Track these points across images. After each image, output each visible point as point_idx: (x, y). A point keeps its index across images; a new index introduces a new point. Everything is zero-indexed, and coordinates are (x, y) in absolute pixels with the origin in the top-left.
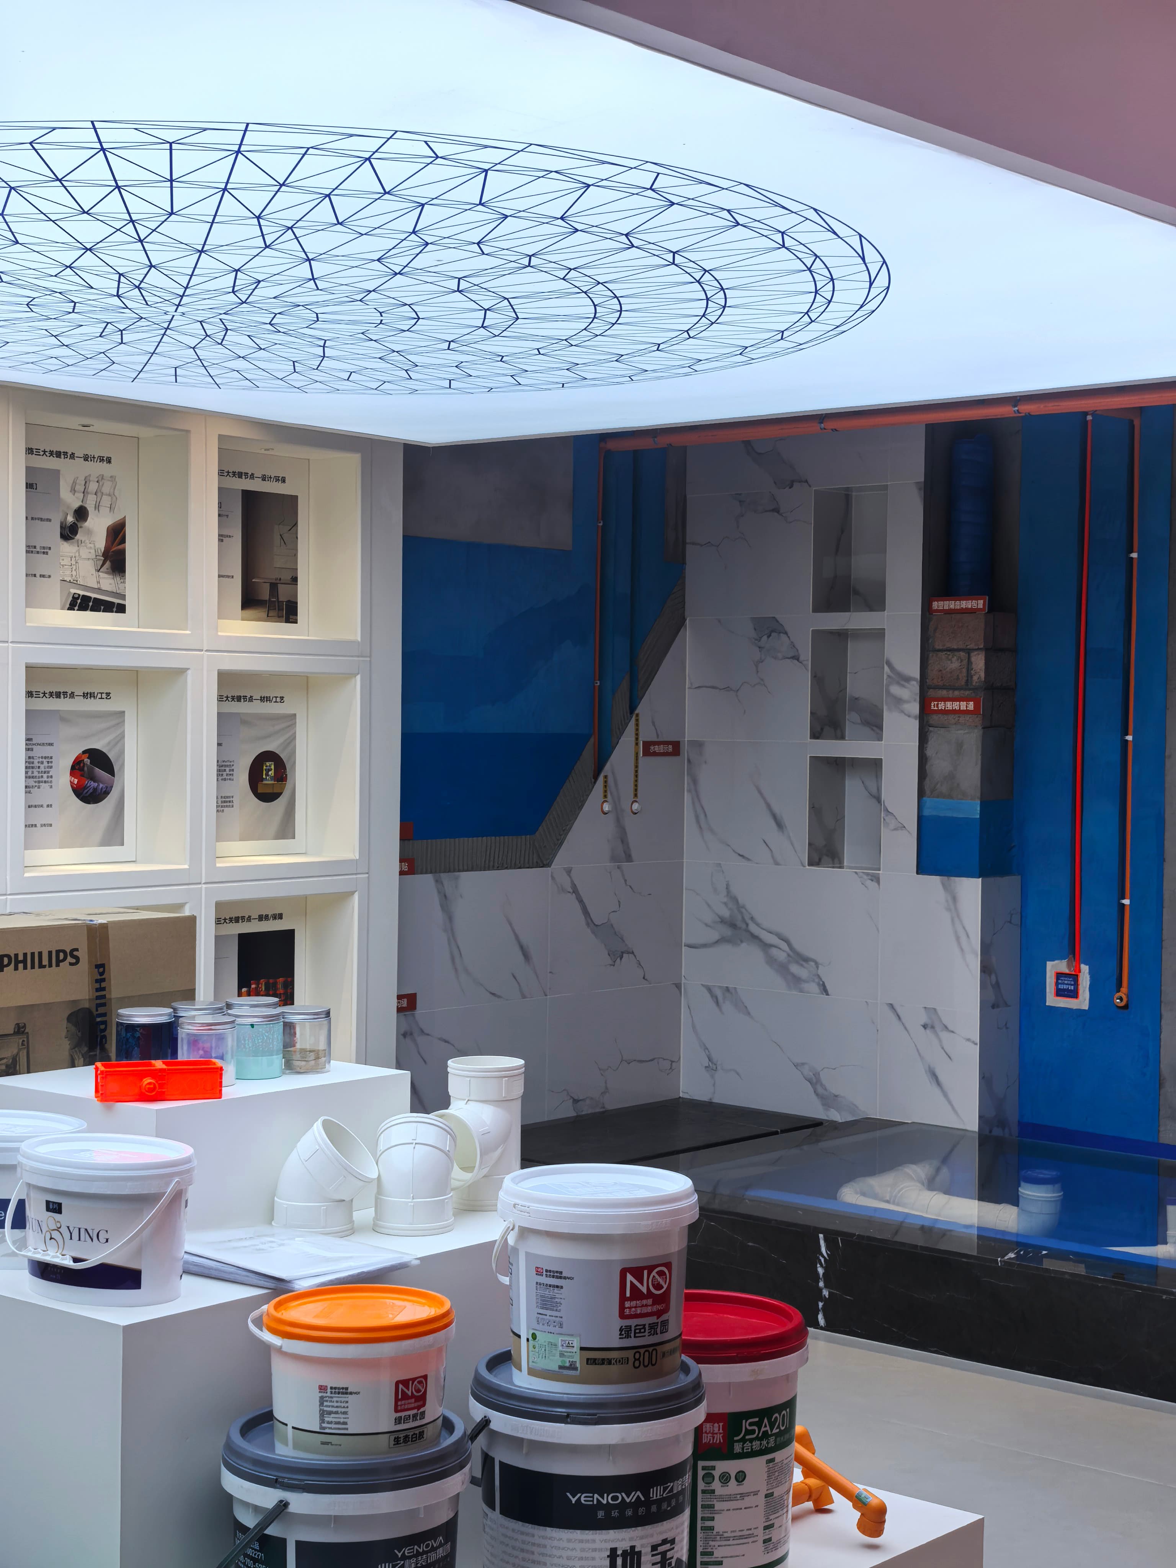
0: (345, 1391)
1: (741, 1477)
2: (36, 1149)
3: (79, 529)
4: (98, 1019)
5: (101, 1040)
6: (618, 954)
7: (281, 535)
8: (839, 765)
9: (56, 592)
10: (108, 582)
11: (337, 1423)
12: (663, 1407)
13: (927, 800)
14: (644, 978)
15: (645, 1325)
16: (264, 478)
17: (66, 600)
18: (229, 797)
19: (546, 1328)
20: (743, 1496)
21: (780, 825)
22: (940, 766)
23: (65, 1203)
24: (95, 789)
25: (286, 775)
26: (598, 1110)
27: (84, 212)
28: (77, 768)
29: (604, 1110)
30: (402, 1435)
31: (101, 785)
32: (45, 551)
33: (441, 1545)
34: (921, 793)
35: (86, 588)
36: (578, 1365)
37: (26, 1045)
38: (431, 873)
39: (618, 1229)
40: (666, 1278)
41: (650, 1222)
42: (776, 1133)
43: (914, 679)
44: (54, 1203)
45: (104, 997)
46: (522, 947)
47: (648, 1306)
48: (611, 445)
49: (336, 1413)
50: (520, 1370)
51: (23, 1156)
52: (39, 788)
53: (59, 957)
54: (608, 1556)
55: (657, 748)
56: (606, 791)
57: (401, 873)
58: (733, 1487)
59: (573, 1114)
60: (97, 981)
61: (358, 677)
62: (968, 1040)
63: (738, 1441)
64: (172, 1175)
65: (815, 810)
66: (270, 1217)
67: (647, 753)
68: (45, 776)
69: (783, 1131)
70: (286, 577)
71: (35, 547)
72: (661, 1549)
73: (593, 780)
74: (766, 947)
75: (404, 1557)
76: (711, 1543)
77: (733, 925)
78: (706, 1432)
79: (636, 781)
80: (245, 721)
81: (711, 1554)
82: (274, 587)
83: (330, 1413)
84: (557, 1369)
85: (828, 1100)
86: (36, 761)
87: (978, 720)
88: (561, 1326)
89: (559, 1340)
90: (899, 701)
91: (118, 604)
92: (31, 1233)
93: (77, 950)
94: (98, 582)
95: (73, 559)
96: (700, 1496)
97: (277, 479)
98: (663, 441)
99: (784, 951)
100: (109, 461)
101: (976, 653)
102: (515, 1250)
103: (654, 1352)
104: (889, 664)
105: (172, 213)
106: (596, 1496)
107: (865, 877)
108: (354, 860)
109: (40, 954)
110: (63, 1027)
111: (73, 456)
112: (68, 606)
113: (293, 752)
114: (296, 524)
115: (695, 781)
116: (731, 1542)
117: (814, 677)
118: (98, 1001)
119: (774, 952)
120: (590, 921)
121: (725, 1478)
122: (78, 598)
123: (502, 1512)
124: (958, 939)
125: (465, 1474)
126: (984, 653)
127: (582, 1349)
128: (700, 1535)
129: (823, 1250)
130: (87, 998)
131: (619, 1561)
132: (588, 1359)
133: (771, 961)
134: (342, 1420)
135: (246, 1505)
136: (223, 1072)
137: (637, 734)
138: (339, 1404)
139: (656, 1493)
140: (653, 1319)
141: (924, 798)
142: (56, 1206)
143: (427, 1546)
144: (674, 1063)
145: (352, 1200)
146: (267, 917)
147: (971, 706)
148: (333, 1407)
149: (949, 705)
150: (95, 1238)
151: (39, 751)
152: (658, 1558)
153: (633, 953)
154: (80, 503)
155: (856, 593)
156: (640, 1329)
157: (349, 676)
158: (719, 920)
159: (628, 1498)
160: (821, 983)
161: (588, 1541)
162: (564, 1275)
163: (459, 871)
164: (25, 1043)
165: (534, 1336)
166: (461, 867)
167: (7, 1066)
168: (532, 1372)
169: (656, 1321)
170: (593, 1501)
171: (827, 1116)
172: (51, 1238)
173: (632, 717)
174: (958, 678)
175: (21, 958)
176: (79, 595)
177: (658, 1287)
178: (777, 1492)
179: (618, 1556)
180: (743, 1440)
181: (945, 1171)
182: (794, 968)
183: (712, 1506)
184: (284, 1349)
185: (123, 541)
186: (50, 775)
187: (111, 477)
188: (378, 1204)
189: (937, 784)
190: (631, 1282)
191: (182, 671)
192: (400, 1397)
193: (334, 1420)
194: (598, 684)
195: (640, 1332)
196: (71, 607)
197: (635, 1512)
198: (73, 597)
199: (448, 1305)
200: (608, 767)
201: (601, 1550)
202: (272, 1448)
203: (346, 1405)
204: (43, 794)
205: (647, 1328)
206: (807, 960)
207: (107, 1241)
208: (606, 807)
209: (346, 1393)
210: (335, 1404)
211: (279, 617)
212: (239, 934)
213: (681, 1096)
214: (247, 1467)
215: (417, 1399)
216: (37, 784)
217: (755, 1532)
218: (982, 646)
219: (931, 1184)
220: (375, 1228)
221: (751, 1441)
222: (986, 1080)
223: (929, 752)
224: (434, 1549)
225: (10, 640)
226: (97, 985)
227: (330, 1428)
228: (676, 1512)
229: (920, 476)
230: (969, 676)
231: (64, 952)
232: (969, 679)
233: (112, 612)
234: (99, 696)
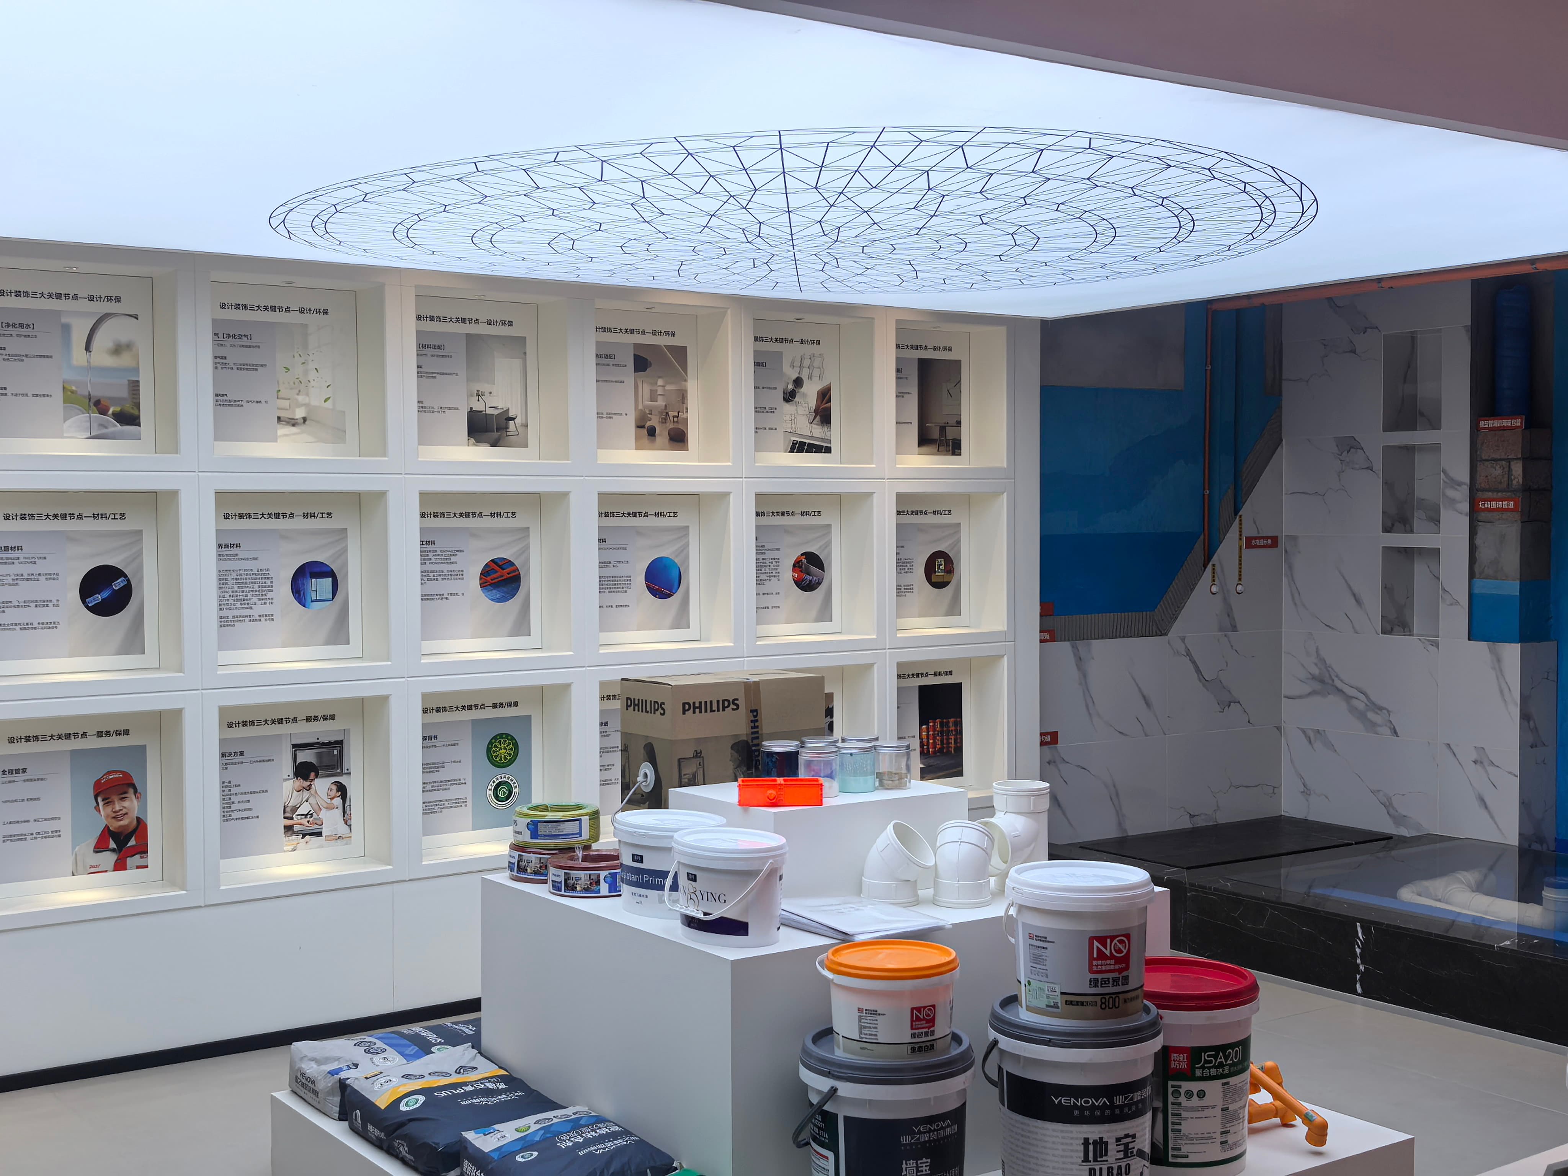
0: (874, 1013)
1: (1201, 1094)
2: (685, 838)
3: (797, 394)
4: (753, 748)
5: (756, 763)
6: (1228, 703)
7: (948, 391)
8: (1408, 553)
9: (781, 440)
10: (818, 431)
11: (871, 1035)
12: (1123, 1038)
13: (1477, 582)
14: (1249, 722)
15: (1109, 979)
16: (935, 349)
17: (788, 445)
18: (910, 585)
19: (1036, 977)
20: (1203, 1108)
21: (1358, 601)
22: (1486, 554)
23: (699, 875)
24: (811, 581)
25: (954, 569)
26: (1211, 824)
27: (697, 193)
28: (797, 565)
29: (1216, 823)
30: (917, 1046)
31: (815, 578)
32: (772, 411)
33: (948, 1126)
34: (1472, 575)
35: (802, 436)
36: (1059, 1005)
37: (702, 765)
38: (1069, 641)
39: (1088, 908)
40: (1126, 945)
41: (1109, 904)
42: (1352, 844)
43: (1465, 484)
44: (691, 874)
45: (757, 732)
46: (1144, 697)
47: (1110, 965)
48: (1215, 307)
49: (870, 1028)
50: (1022, 1007)
51: (675, 843)
52: (770, 580)
53: (726, 704)
54: (1082, 1144)
55: (1257, 542)
56: (1214, 577)
57: (1041, 641)
58: (1195, 1101)
59: (1191, 826)
60: (752, 721)
61: (1005, 494)
62: (1510, 773)
63: (1198, 1068)
64: (768, 858)
65: (1388, 590)
66: (858, 891)
67: (1249, 546)
68: (774, 572)
69: (1356, 843)
70: (952, 421)
71: (765, 408)
72: (1124, 1141)
73: (1203, 568)
74: (1348, 698)
75: (920, 1132)
76: (1179, 1141)
77: (1322, 681)
78: (1174, 1060)
79: (1240, 568)
80: (921, 529)
81: (1180, 1149)
82: (943, 429)
83: (865, 1027)
84: (1045, 1007)
85: (1399, 819)
86: (767, 562)
87: (1517, 516)
88: (1047, 977)
89: (1045, 986)
90: (1453, 501)
91: (826, 447)
92: (680, 895)
93: (737, 700)
94: (811, 432)
95: (793, 416)
96: (1170, 1106)
97: (945, 348)
98: (1256, 302)
99: (1363, 702)
100: (818, 343)
101: (1515, 461)
102: (1016, 920)
103: (1117, 999)
104: (1444, 471)
105: (756, 190)
106: (1072, 1099)
107: (1427, 643)
108: (1002, 631)
109: (711, 702)
110: (728, 752)
111: (792, 341)
112: (789, 450)
113: (959, 552)
114: (960, 381)
115: (1290, 567)
116: (1195, 1142)
117: (1385, 483)
118: (753, 736)
119: (1355, 702)
120: (1201, 677)
121: (1189, 1095)
122: (796, 444)
123: (1008, 1108)
124: (1501, 692)
125: (966, 1077)
126: (1521, 462)
127: (1062, 993)
128: (1171, 1134)
129: (1360, 935)
130: (745, 733)
131: (1091, 1147)
132: (1066, 1001)
133: (1353, 710)
134: (874, 1033)
135: (813, 1089)
136: (823, 787)
137: (1240, 532)
138: (871, 1022)
139: (1119, 1100)
140: (1116, 975)
141: (1475, 580)
142: (693, 876)
143: (938, 1126)
144: (1276, 788)
145: (916, 881)
146: (940, 674)
147: (1512, 505)
148: (867, 1023)
149: (1494, 505)
150: (717, 900)
151: (769, 555)
152: (1122, 1148)
153: (1239, 702)
154: (798, 375)
155: (1422, 414)
156: (1105, 981)
157: (997, 494)
158: (1310, 676)
159: (1097, 1102)
160: (1392, 727)
161: (1067, 1132)
162: (1048, 939)
163: (1091, 639)
164: (702, 764)
165: (1029, 983)
166: (1093, 637)
167: (689, 779)
168: (1029, 1009)
169: (1118, 976)
170: (1070, 1103)
171: (1398, 832)
172: (691, 899)
173: (1235, 518)
174: (1501, 482)
175: (697, 705)
176: (797, 441)
177: (1119, 951)
178: (1232, 1107)
179: (1090, 1144)
180: (1203, 1068)
181: (1492, 877)
182: (1371, 715)
183: (1180, 1115)
184: (834, 981)
185: (829, 401)
186: (778, 571)
187: (820, 355)
188: (936, 885)
189: (1485, 567)
190: (1097, 947)
191: (870, 495)
192: (914, 1019)
193: (868, 1032)
194: (1208, 493)
195: (1105, 984)
196: (792, 451)
197: (1103, 1113)
198: (793, 443)
199: (954, 954)
200: (1215, 558)
201: (1077, 1139)
202: (832, 1052)
203: (876, 1022)
204: (772, 585)
205: (1111, 980)
206: (1381, 708)
207: (725, 901)
208: (1214, 589)
209: (876, 1014)
210: (869, 1021)
211: (946, 451)
212: (920, 687)
213: (1283, 814)
214: (812, 1062)
215: (928, 1021)
216: (768, 578)
217: (1214, 1136)
218: (1520, 456)
219: (1479, 888)
220: (934, 902)
221: (1209, 1068)
222: (1525, 805)
223: (1478, 541)
224: (943, 1128)
225: (744, 476)
226: (752, 725)
227: (866, 1038)
228: (1138, 1114)
229: (1466, 319)
230: (1510, 480)
231: (728, 701)
232: (1510, 483)
233: (822, 452)
234: (813, 513)
